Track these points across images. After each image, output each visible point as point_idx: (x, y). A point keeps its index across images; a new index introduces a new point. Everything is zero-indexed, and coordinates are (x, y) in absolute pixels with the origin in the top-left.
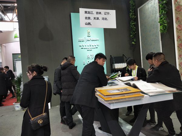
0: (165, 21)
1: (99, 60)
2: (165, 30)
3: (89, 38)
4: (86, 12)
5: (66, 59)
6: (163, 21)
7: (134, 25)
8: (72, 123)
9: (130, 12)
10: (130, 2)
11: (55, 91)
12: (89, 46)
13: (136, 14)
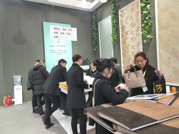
0: (115, 35)
1: (63, 64)
2: (115, 42)
3: (59, 44)
4: (55, 28)
5: (39, 61)
6: (113, 35)
7: (96, 35)
8: (42, 111)
9: (93, 25)
10: (93, 17)
11: (29, 87)
12: (59, 50)
13: (97, 26)
